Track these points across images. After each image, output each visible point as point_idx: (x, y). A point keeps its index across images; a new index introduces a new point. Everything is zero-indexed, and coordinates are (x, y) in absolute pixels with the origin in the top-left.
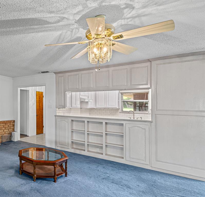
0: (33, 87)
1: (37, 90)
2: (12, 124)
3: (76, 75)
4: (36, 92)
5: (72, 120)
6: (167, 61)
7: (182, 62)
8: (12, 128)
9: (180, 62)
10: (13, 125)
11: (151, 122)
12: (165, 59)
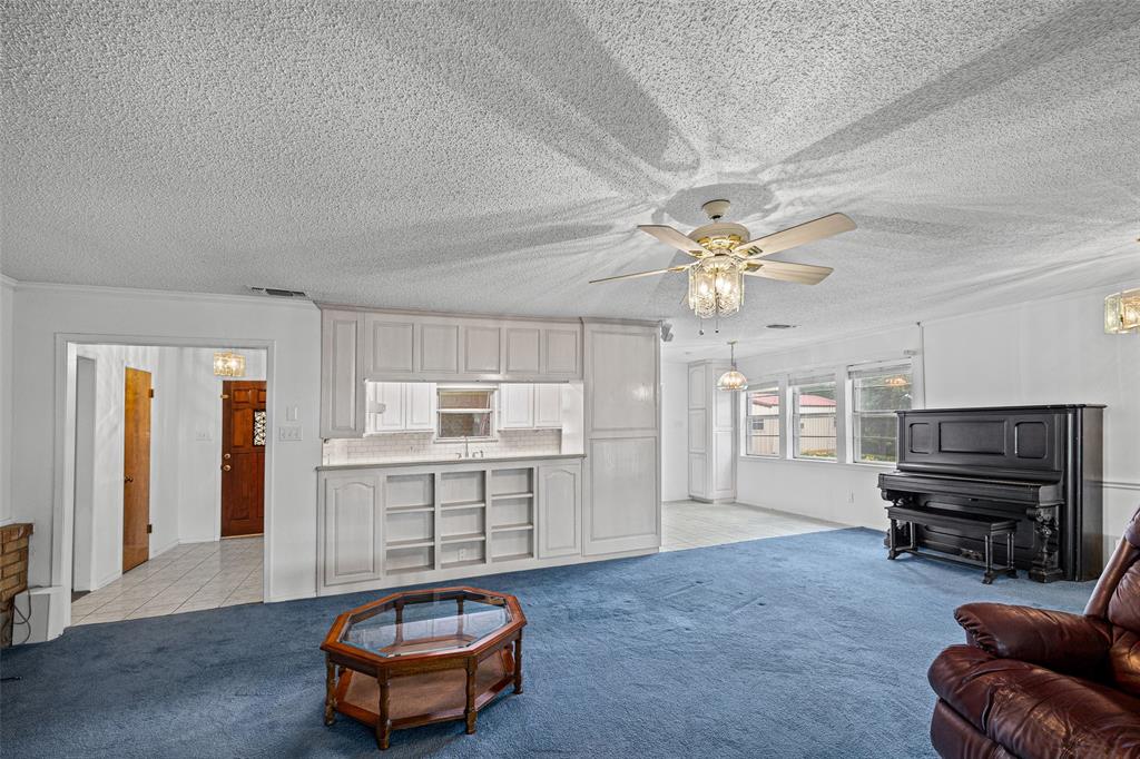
0: (115, 348)
1: (128, 363)
2: (15, 548)
3: (405, 325)
4: (127, 369)
5: (389, 477)
6: (607, 327)
7: (626, 334)
8: (17, 568)
9: (622, 334)
10: (18, 550)
11: (584, 456)
12: (605, 323)
